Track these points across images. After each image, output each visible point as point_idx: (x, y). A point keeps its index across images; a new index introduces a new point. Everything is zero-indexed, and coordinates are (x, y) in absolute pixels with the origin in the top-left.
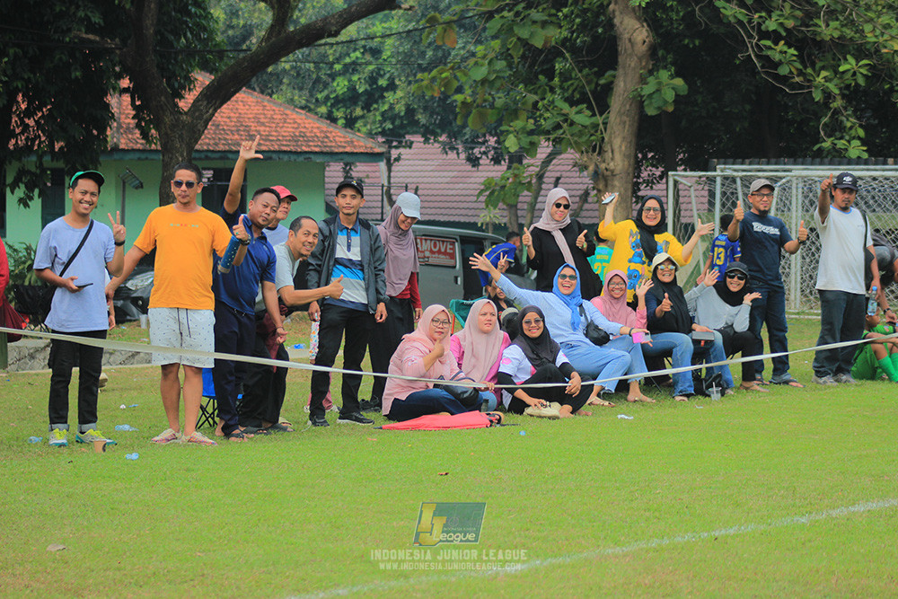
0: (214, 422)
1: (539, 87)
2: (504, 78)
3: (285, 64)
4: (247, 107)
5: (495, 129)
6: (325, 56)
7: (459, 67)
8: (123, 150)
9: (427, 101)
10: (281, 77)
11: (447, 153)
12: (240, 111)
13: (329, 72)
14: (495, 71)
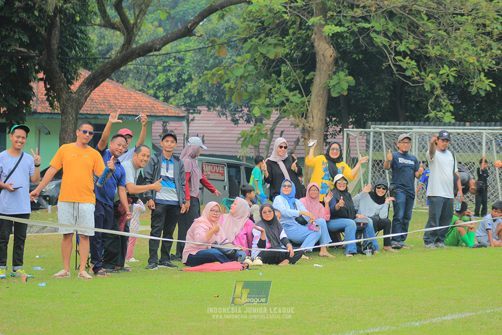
0: (89, 266)
1: (272, 81)
2: (252, 75)
3: (130, 66)
4: (109, 90)
5: (248, 103)
6: (153, 61)
7: (228, 69)
8: (39, 113)
9: (209, 88)
10: (128, 73)
11: (220, 117)
12: (105, 92)
13: (155, 71)
14: (248, 71)
